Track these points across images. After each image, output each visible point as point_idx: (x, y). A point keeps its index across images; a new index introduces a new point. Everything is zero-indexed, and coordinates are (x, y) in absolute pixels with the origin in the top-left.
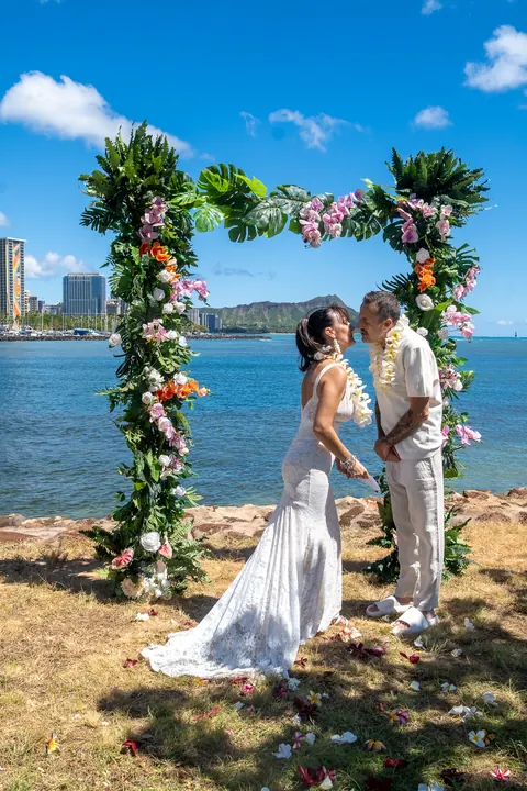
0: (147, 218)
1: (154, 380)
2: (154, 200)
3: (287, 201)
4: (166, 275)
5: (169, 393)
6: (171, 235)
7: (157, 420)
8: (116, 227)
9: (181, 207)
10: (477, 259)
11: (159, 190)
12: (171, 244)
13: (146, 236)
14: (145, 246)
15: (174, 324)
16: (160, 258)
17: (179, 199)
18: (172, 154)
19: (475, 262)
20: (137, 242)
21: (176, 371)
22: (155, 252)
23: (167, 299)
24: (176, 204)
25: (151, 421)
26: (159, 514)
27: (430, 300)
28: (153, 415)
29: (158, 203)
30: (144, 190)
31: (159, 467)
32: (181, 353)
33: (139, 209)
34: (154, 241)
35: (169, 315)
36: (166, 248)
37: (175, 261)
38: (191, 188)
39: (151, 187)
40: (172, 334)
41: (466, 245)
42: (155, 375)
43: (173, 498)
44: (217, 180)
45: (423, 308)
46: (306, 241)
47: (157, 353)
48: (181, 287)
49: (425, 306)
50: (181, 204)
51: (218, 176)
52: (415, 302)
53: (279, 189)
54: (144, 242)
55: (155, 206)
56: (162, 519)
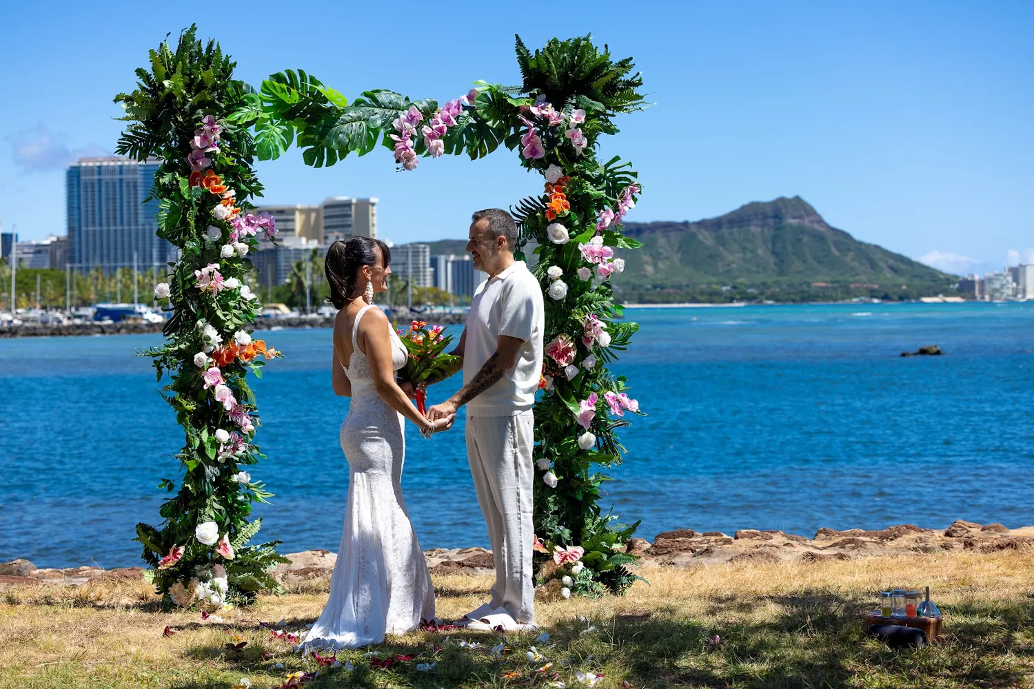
0: (197, 140)
1: (208, 338)
2: (206, 120)
3: (377, 110)
4: (222, 211)
5: (230, 356)
6: (229, 161)
7: (213, 387)
8: (160, 152)
9: (239, 126)
10: (635, 175)
11: (211, 107)
12: (228, 171)
13: (195, 163)
14: (196, 175)
15: (235, 269)
16: (214, 190)
17: (238, 115)
18: (227, 62)
19: (632, 178)
20: (186, 172)
21: (237, 328)
22: (208, 184)
23: (226, 239)
24: (234, 123)
25: (205, 388)
26: (217, 506)
27: (565, 231)
28: (209, 381)
29: (211, 123)
30: (193, 109)
31: (216, 444)
32: (244, 307)
33: (187, 132)
34: (206, 169)
35: (228, 259)
36: (222, 176)
37: (233, 192)
38: (253, 101)
39: (201, 104)
40: (233, 283)
41: (617, 159)
42: (211, 332)
43: (236, 486)
44: (283, 91)
45: (557, 241)
46: (398, 161)
47: (214, 305)
48: (243, 224)
49: (559, 238)
50: (240, 123)
51: (284, 86)
52: (546, 234)
53: (366, 95)
54: (194, 170)
55: (207, 128)
56: (220, 511)
